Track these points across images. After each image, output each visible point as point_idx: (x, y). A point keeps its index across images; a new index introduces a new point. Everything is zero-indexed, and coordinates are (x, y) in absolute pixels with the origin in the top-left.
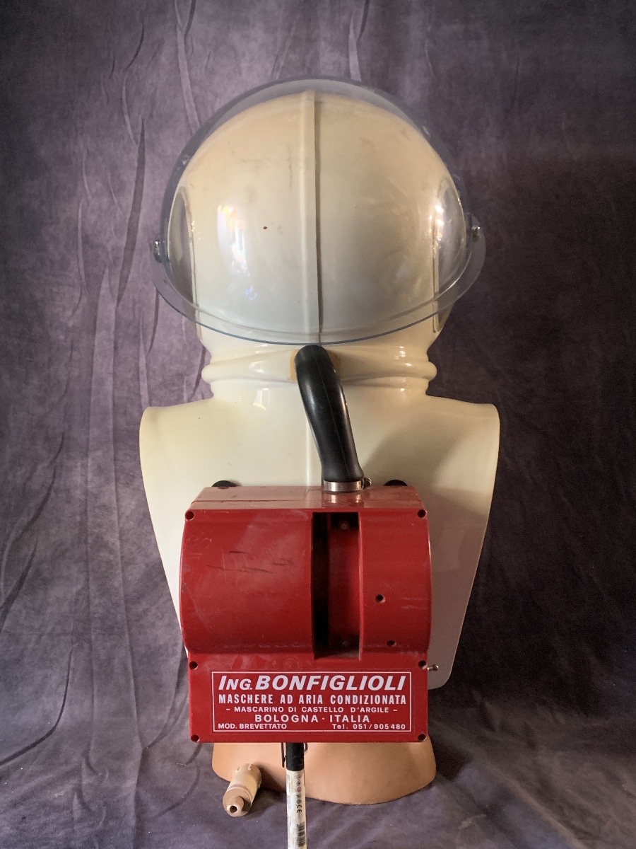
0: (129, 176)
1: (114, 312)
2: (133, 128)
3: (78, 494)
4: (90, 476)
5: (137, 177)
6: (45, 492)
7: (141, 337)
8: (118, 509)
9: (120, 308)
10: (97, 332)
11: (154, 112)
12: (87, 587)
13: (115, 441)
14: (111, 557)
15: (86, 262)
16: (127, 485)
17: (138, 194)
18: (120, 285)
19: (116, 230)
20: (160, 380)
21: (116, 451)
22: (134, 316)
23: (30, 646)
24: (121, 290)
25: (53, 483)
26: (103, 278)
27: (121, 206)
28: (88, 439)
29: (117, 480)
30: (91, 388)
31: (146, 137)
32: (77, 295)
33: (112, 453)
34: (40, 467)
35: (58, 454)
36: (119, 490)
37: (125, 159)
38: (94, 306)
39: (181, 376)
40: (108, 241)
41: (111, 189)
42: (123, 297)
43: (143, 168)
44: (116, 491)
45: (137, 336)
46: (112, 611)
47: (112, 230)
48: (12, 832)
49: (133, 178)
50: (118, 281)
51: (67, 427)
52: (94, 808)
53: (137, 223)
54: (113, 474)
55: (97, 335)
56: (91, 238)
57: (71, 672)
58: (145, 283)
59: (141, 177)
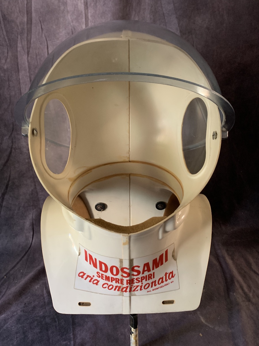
1: (26, 60)
6: (9, 150)
9: (29, 58)
10: (20, 71)
12: (36, 188)
15: (7, 32)
18: (27, 45)
19: (20, 12)
22: (37, 63)
23: (16, 212)
24: (29, 48)
25: (12, 145)
26: (17, 41)
32: (6, 51)
34: (5, 138)
35: (12, 132)
38: (16, 57)
40: (17, 18)
42: (30, 52)
47: (18, 12)
50: (26, 43)
51: (14, 120)
53: (31, 5)
55: (20, 73)
56: (7, 16)
57: (34, 220)
58: (41, 44)
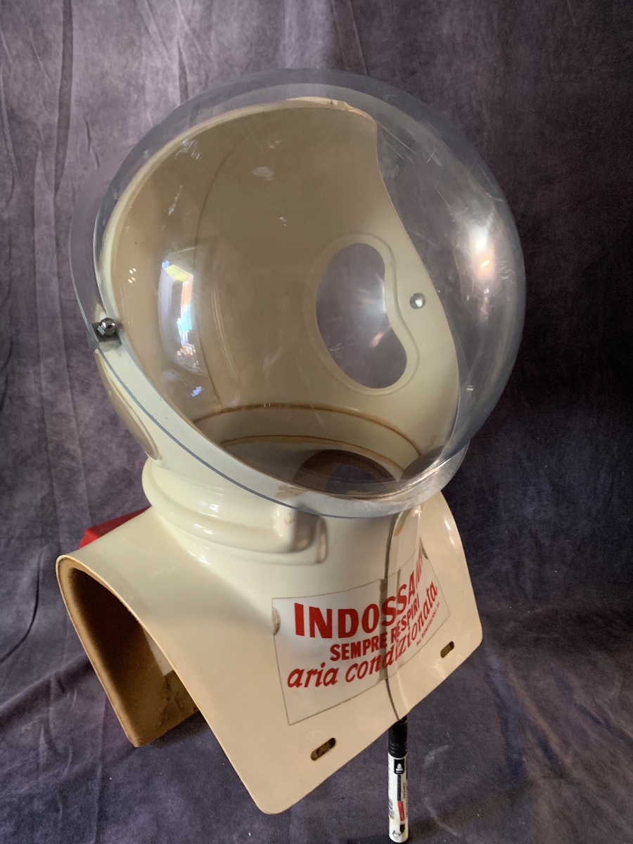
1: (52, 203)
3: (34, 401)
4: (44, 384)
5: (64, 36)
8: (76, 418)
9: (58, 198)
10: (36, 225)
12: (52, 493)
13: (67, 348)
14: (74, 464)
15: (14, 143)
16: (83, 392)
17: (68, 55)
18: (56, 170)
19: (45, 103)
21: (69, 357)
22: (75, 208)
24: (58, 177)
25: (6, 390)
26: (36, 161)
27: (47, 73)
28: (38, 345)
29: (72, 387)
30: (35, 289)
32: (10, 183)
33: (65, 361)
35: (8, 361)
36: (76, 399)
37: (48, 11)
38: (30, 196)
40: (37, 116)
41: (35, 50)
42: (61, 186)
43: (71, 22)
44: (72, 398)
46: (78, 516)
47: (42, 103)
49: (60, 37)
50: (53, 166)
51: (15, 332)
53: (70, 91)
54: (68, 382)
55: (36, 230)
56: (17, 112)
57: (41, 573)
58: (85, 169)
59: (68, 34)
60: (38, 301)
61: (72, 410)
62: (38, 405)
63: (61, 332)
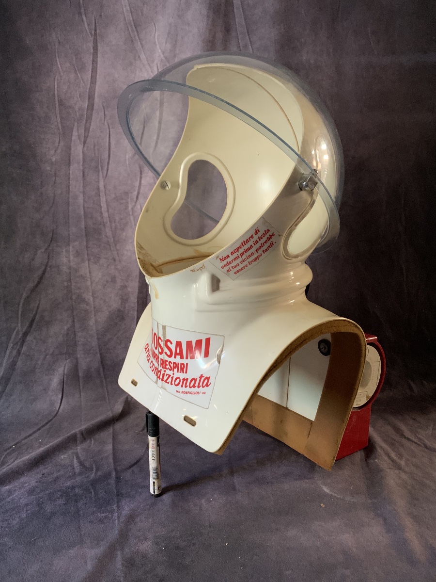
0: (88, 59)
1: (81, 151)
2: (89, 25)
3: (65, 269)
4: (72, 258)
5: (93, 61)
6: (43, 268)
7: (100, 167)
8: (91, 279)
9: (85, 148)
10: (71, 164)
11: (103, 14)
12: (73, 326)
13: (86, 235)
14: (88, 308)
15: (62, 118)
16: (96, 263)
17: (94, 71)
18: (85, 133)
19: (80, 97)
20: (113, 196)
21: (87, 241)
22: (95, 154)
23: (39, 362)
24: (86, 137)
25: (48, 262)
26: (73, 128)
27: (83, 80)
28: (69, 234)
29: (89, 260)
30: (69, 202)
31: (98, 31)
32: (57, 141)
33: (85, 243)
34: (39, 252)
35: (50, 244)
36: (91, 266)
37: (84, 47)
38: (69, 148)
39: (126, 193)
40: (75, 104)
41: (76, 68)
42: (87, 142)
43: (97, 53)
44: (89, 267)
45: (97, 167)
46: (89, 340)
47: (78, 96)
48: (36, 484)
49: (90, 60)
50: (83, 131)
51: (55, 227)
52: (87, 464)
53: (94, 91)
54: (86, 257)
55: (71, 167)
56: (64, 102)
57: (65, 376)
58: (101, 132)
59: (95, 60)
60: (70, 208)
61: (88, 274)
62: (68, 271)
63: (83, 227)
